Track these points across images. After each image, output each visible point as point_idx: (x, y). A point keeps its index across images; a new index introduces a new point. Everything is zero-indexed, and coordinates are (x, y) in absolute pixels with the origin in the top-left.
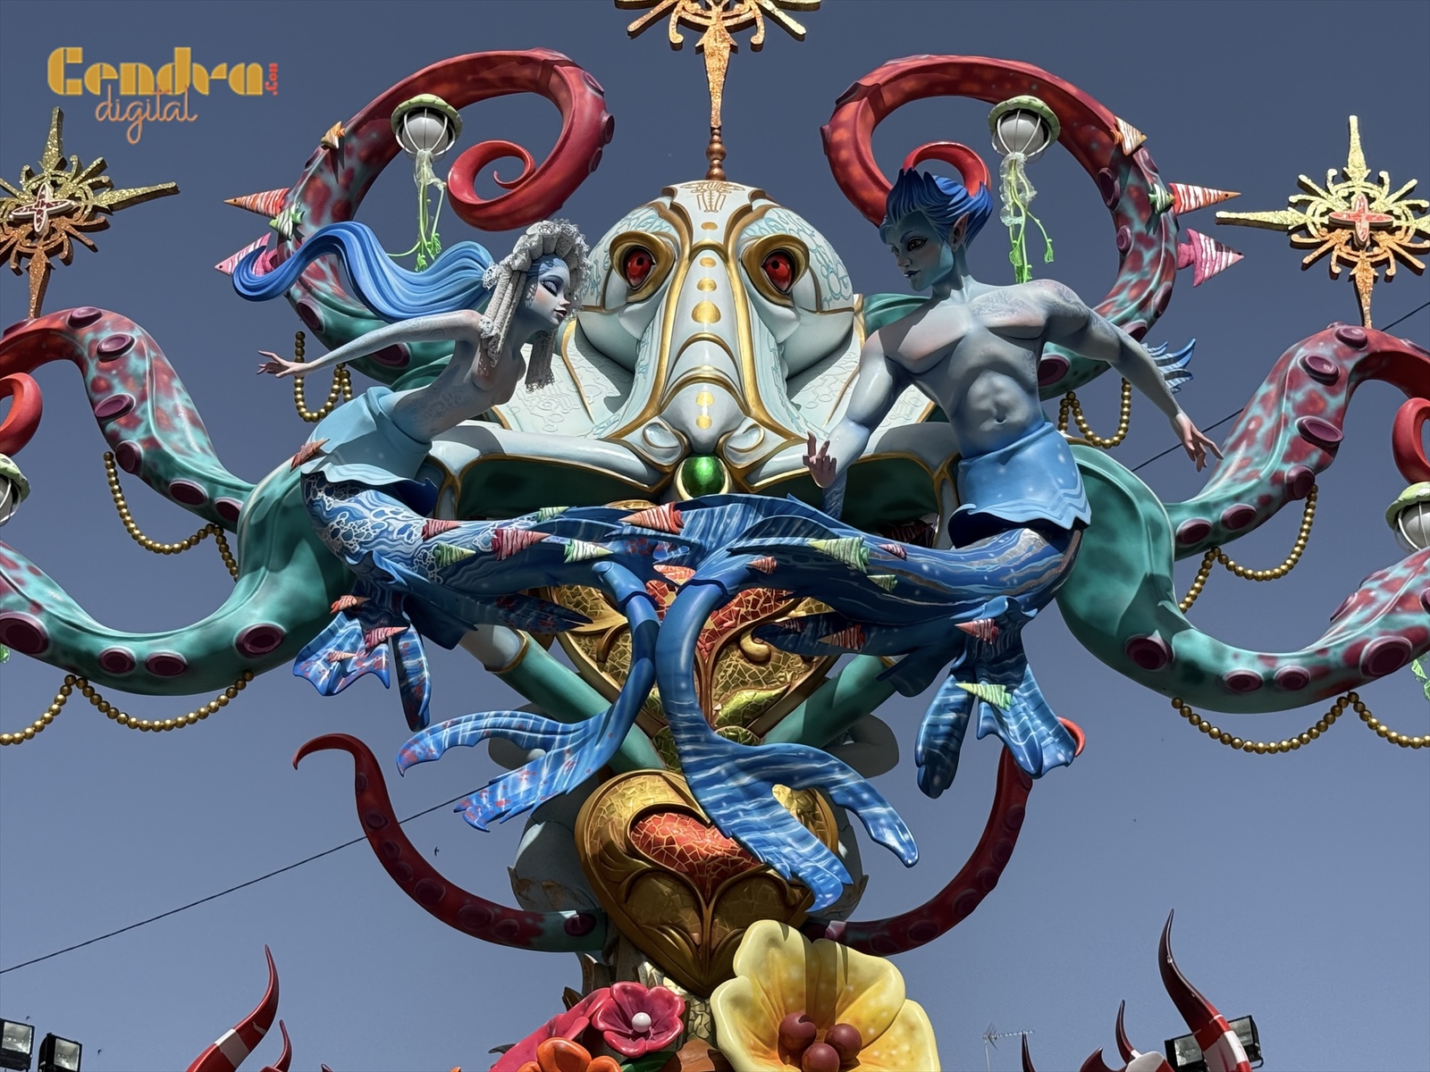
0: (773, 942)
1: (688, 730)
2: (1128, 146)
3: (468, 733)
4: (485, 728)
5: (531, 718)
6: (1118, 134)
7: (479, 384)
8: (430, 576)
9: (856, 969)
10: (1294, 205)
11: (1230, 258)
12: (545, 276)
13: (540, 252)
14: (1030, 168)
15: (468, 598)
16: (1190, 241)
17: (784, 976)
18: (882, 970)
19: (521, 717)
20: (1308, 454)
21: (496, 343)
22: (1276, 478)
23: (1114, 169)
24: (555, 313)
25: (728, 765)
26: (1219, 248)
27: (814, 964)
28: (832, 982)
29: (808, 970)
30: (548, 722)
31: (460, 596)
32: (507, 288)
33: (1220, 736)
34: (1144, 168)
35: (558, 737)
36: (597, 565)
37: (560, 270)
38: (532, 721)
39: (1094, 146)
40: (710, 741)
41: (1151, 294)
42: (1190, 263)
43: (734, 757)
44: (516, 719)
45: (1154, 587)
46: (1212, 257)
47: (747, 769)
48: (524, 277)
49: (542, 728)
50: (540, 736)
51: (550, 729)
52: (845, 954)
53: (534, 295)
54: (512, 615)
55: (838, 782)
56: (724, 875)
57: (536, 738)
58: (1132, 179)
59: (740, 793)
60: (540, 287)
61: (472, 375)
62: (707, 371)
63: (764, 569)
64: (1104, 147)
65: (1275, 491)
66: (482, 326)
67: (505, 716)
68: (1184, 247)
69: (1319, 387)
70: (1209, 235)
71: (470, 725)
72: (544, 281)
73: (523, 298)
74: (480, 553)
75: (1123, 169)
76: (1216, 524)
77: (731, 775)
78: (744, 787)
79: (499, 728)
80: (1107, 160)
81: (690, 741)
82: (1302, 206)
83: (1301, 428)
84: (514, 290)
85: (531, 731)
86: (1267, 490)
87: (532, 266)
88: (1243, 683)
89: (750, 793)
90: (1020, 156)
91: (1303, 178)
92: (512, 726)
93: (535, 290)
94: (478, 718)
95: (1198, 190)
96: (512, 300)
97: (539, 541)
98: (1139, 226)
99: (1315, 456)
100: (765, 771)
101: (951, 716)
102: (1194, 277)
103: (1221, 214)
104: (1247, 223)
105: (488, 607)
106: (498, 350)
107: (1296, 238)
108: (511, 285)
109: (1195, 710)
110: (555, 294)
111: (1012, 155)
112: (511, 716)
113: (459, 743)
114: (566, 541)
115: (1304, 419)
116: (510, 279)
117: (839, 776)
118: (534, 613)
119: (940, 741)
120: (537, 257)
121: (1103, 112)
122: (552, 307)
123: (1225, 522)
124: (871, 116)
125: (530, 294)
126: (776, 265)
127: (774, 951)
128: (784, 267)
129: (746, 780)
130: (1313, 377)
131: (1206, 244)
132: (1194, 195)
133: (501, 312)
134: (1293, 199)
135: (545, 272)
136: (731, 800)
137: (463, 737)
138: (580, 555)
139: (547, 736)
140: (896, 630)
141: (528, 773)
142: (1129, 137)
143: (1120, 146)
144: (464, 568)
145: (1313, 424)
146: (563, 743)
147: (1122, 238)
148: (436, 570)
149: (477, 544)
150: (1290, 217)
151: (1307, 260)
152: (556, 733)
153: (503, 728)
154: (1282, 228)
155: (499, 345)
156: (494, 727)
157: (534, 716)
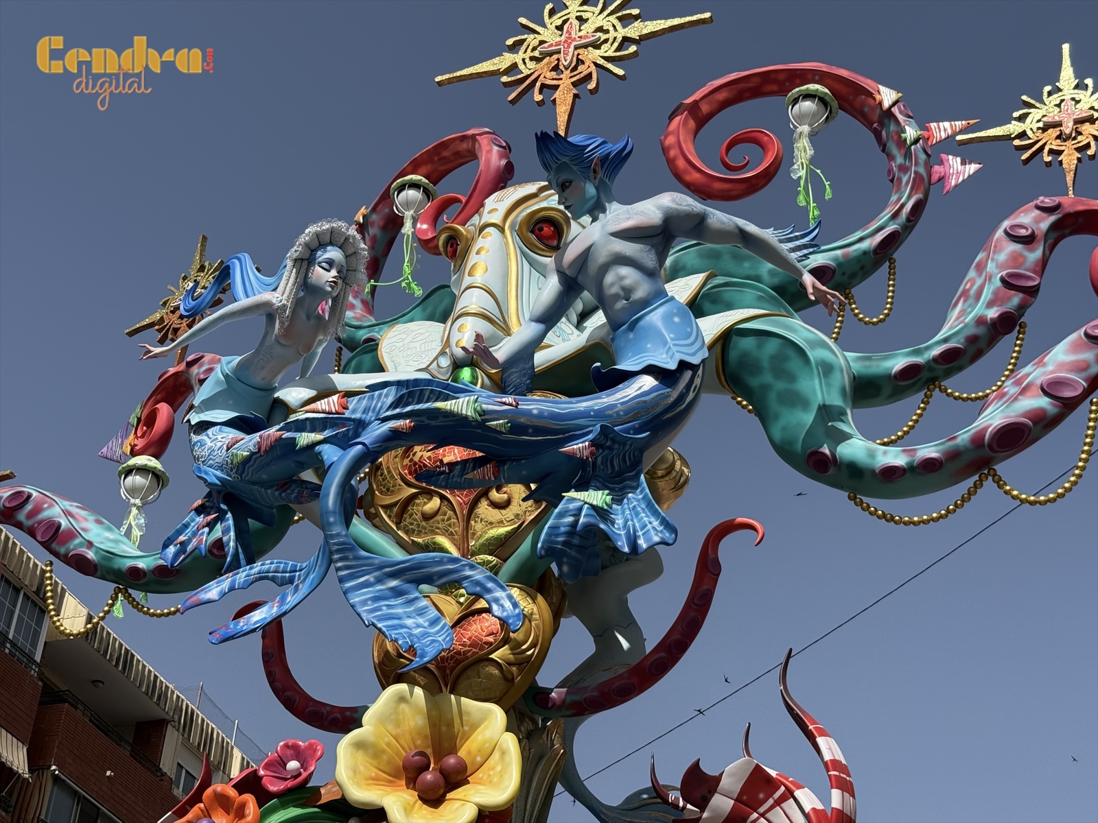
0: (402, 699)
1: (338, 551)
2: (886, 104)
3: (242, 580)
4: (254, 574)
5: (281, 563)
6: (878, 97)
7: (282, 341)
8: (233, 476)
9: (468, 714)
10: (1015, 119)
11: (973, 168)
12: (320, 259)
13: (316, 244)
14: (813, 136)
15: (256, 487)
16: (941, 163)
17: (412, 724)
18: (489, 711)
19: (276, 563)
20: (1009, 299)
21: (285, 311)
22: (980, 321)
23: (881, 124)
24: (328, 283)
25: (376, 574)
26: (963, 163)
27: (434, 713)
28: (450, 725)
29: (430, 717)
30: (292, 564)
31: (252, 487)
32: (292, 272)
33: (884, 516)
34: (900, 117)
35: (297, 574)
36: (317, 448)
37: (333, 253)
38: (282, 565)
39: (866, 109)
40: (357, 558)
41: (903, 206)
42: (941, 179)
43: (380, 568)
44: (273, 566)
45: (827, 413)
46: (958, 170)
47: (393, 575)
48: (305, 263)
49: (289, 569)
50: (288, 575)
51: (293, 569)
52: (459, 703)
53: (312, 274)
54: (283, 494)
55: (468, 577)
56: (458, 662)
57: (285, 576)
58: (893, 127)
59: (388, 593)
60: (318, 268)
61: (276, 335)
62: (473, 308)
63: (403, 429)
64: (872, 109)
65: (980, 331)
66: (274, 301)
67: (267, 564)
68: (936, 168)
69: (1017, 247)
70: (956, 155)
71: (245, 573)
72: (320, 263)
73: (306, 276)
74: (252, 454)
75: (886, 121)
76: (928, 362)
77: (379, 581)
78: (392, 589)
79: (263, 573)
80: (876, 118)
81: (341, 559)
82: (1022, 118)
83: (1003, 280)
84: (298, 273)
85: (283, 572)
86: (972, 331)
87: (311, 255)
88: (890, 473)
89: (397, 593)
90: (805, 129)
91: (1024, 98)
92: (271, 571)
93: (313, 271)
94: (251, 569)
95: (947, 124)
96: (296, 279)
97: (280, 438)
98: (900, 160)
99: (1016, 299)
100: (409, 576)
101: (571, 519)
102: (944, 187)
103: (959, 138)
104: (981, 139)
105: (269, 491)
106: (287, 315)
107: (1017, 142)
108: (295, 269)
109: (865, 499)
110: (329, 271)
111: (800, 129)
112: (272, 563)
113: (237, 587)
114: (297, 435)
115: (1004, 273)
116: (294, 266)
117: (468, 573)
118: (296, 491)
119: (561, 539)
120: (314, 248)
121: (867, 83)
122: (325, 280)
123: (936, 360)
124: (692, 124)
125: (310, 274)
126: (541, 230)
127: (403, 706)
128: (547, 230)
129: (394, 583)
130: (1012, 240)
131: (954, 162)
132: (942, 129)
133: (288, 289)
134: (1016, 114)
135: (320, 257)
136: (376, 599)
137: (239, 583)
138: (305, 442)
139: (292, 574)
140: (523, 461)
141: (278, 602)
142: (887, 96)
143: (880, 104)
144: (247, 466)
145: (1010, 275)
146: (299, 576)
147: (890, 171)
148: (234, 471)
149: (251, 448)
150: (1014, 128)
151: (1024, 157)
152: (295, 571)
153: (265, 573)
154: (1008, 138)
155: (287, 312)
156: (260, 573)
157: (284, 561)
